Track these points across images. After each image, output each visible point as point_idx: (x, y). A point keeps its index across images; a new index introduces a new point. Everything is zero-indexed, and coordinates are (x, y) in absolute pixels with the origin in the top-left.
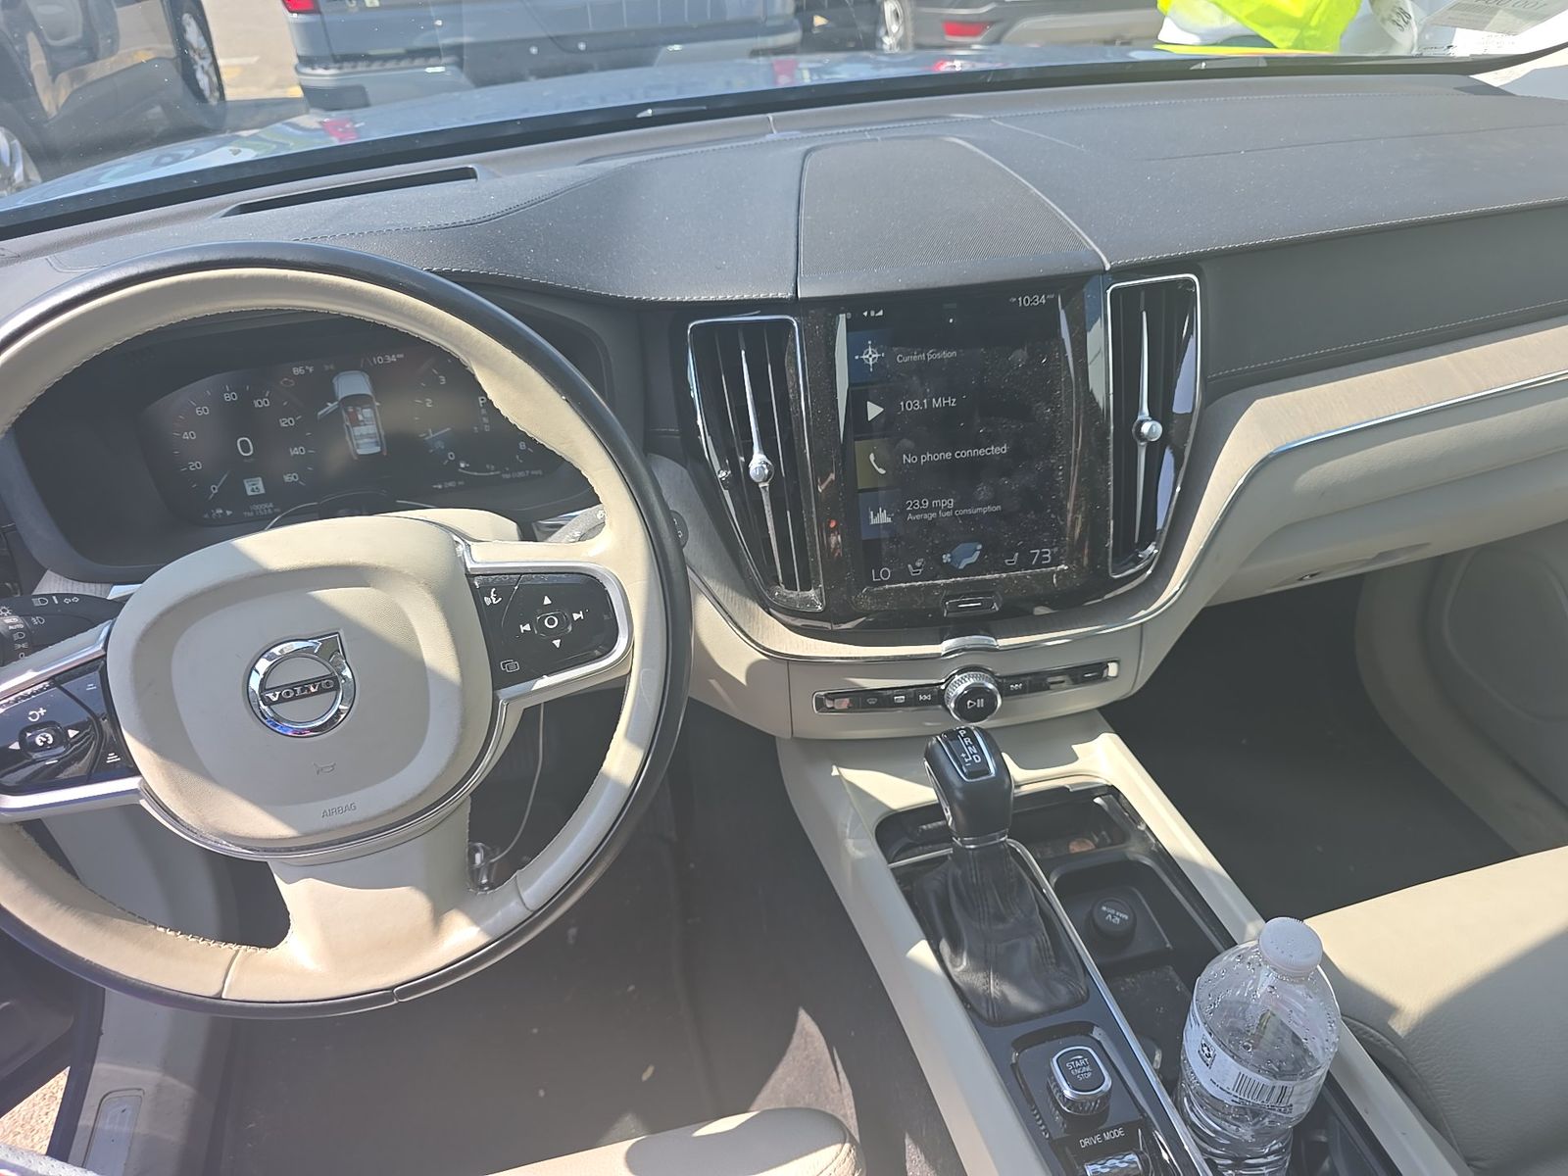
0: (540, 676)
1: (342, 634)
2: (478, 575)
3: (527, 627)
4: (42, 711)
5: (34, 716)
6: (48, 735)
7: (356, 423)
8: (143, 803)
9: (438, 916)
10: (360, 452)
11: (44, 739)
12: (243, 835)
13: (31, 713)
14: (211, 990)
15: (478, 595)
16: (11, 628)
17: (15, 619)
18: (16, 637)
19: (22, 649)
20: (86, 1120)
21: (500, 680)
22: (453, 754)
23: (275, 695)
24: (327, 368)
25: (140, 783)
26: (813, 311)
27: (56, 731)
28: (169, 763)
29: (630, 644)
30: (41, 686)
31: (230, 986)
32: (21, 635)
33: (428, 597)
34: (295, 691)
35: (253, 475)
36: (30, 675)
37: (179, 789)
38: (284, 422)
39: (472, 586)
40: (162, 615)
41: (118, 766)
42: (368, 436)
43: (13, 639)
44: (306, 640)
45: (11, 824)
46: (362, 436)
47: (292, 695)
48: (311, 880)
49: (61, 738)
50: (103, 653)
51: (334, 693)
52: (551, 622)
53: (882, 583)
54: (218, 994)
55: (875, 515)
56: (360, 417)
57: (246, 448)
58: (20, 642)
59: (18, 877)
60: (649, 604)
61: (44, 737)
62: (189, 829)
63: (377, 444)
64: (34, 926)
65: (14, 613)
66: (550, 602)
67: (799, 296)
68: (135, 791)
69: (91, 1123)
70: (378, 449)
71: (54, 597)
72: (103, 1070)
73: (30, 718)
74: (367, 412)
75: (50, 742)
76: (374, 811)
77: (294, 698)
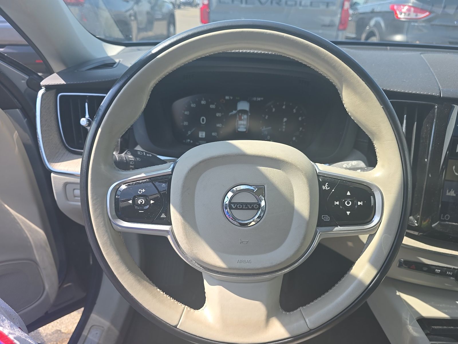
0: (337, 226)
1: (266, 186)
2: (321, 176)
3: (338, 203)
4: (144, 190)
5: (140, 192)
6: (143, 200)
7: (241, 119)
8: (169, 237)
9: (269, 317)
10: (239, 130)
11: (141, 202)
12: (205, 261)
13: (140, 190)
14: (173, 323)
15: (321, 184)
16: (130, 159)
17: (132, 157)
18: (131, 163)
19: (132, 168)
20: (85, 333)
21: (321, 223)
22: (297, 250)
23: (234, 206)
24: (237, 98)
25: (170, 228)
26: (445, 103)
27: (147, 199)
28: (186, 223)
29: (380, 222)
30: (146, 180)
31: (181, 323)
32: (133, 163)
33: (305, 180)
34: (243, 206)
35: (202, 130)
36: (143, 175)
37: (187, 235)
38: (218, 115)
39: (319, 180)
40: (201, 162)
41: (165, 219)
42: (243, 125)
43: (130, 163)
44: (251, 186)
45: (118, 232)
46: (241, 124)
47: (241, 207)
48: (221, 287)
49: (147, 202)
50: (170, 173)
51: (256, 211)
52: (348, 203)
53: (445, 221)
54: (176, 326)
55: (449, 192)
56: (243, 118)
57: (203, 121)
58: (132, 165)
59: (117, 254)
60: (395, 205)
61: (141, 200)
62: (183, 252)
63: (245, 128)
64: (117, 276)
65: (132, 155)
66: (350, 194)
67: (442, 96)
68: (167, 231)
69: (86, 334)
70: (245, 130)
71: (144, 153)
72: (94, 317)
73: (139, 192)
74: (245, 116)
75: (143, 203)
76: (259, 266)
77: (242, 209)
